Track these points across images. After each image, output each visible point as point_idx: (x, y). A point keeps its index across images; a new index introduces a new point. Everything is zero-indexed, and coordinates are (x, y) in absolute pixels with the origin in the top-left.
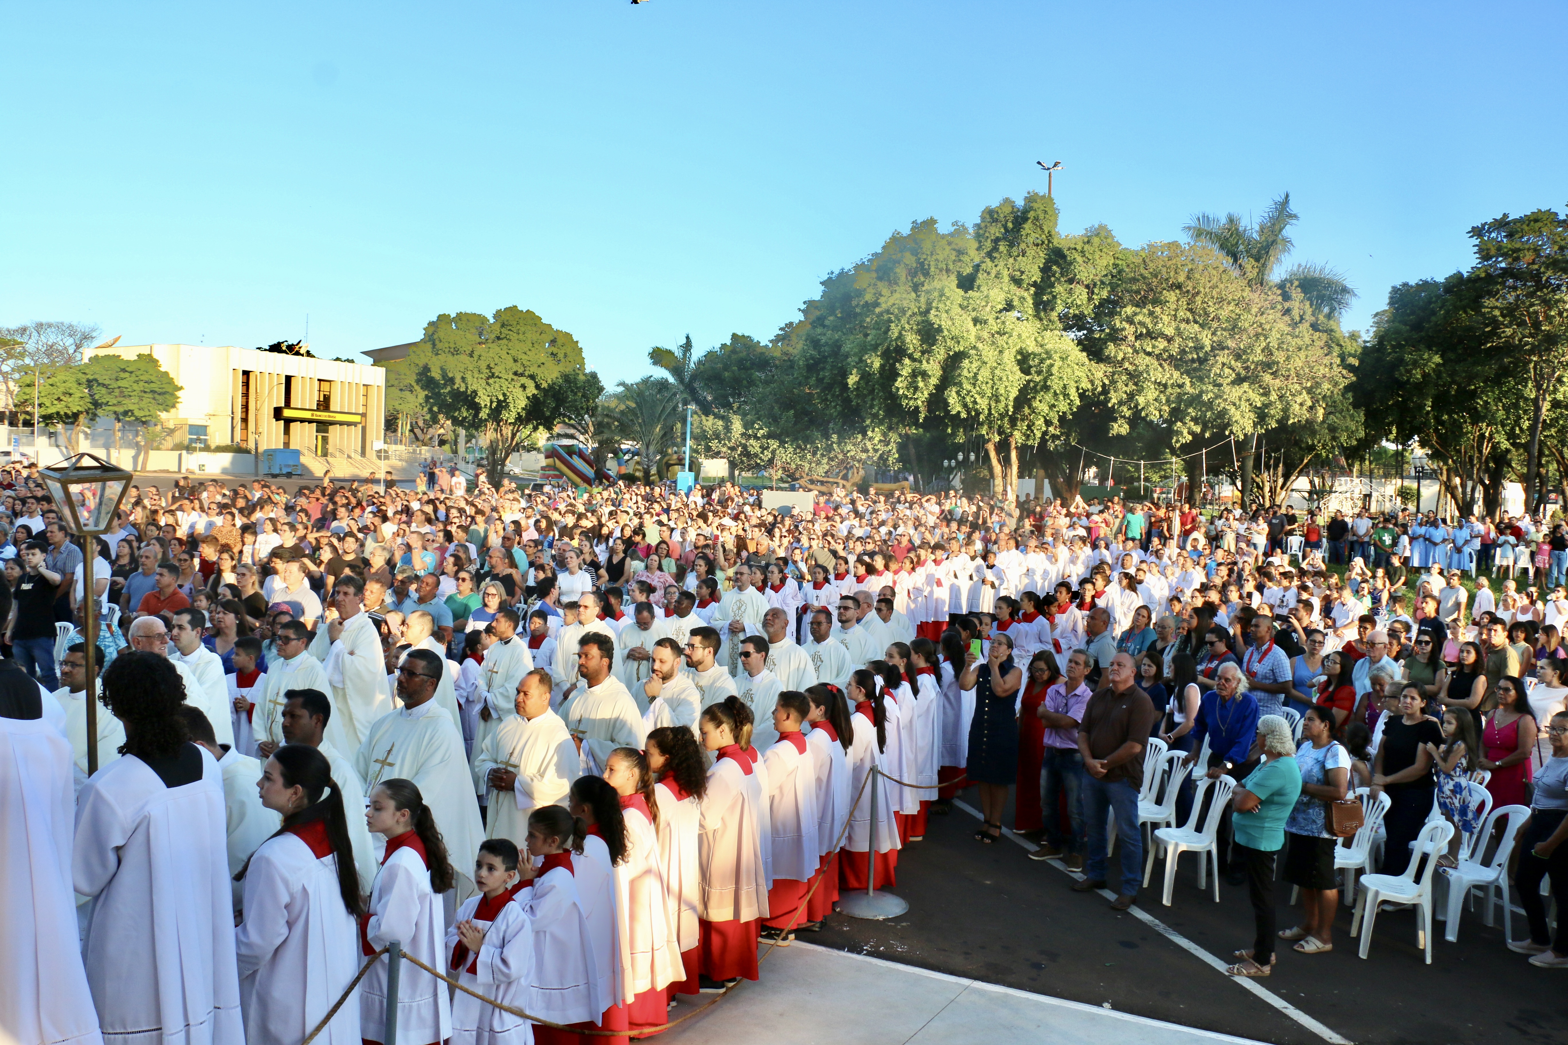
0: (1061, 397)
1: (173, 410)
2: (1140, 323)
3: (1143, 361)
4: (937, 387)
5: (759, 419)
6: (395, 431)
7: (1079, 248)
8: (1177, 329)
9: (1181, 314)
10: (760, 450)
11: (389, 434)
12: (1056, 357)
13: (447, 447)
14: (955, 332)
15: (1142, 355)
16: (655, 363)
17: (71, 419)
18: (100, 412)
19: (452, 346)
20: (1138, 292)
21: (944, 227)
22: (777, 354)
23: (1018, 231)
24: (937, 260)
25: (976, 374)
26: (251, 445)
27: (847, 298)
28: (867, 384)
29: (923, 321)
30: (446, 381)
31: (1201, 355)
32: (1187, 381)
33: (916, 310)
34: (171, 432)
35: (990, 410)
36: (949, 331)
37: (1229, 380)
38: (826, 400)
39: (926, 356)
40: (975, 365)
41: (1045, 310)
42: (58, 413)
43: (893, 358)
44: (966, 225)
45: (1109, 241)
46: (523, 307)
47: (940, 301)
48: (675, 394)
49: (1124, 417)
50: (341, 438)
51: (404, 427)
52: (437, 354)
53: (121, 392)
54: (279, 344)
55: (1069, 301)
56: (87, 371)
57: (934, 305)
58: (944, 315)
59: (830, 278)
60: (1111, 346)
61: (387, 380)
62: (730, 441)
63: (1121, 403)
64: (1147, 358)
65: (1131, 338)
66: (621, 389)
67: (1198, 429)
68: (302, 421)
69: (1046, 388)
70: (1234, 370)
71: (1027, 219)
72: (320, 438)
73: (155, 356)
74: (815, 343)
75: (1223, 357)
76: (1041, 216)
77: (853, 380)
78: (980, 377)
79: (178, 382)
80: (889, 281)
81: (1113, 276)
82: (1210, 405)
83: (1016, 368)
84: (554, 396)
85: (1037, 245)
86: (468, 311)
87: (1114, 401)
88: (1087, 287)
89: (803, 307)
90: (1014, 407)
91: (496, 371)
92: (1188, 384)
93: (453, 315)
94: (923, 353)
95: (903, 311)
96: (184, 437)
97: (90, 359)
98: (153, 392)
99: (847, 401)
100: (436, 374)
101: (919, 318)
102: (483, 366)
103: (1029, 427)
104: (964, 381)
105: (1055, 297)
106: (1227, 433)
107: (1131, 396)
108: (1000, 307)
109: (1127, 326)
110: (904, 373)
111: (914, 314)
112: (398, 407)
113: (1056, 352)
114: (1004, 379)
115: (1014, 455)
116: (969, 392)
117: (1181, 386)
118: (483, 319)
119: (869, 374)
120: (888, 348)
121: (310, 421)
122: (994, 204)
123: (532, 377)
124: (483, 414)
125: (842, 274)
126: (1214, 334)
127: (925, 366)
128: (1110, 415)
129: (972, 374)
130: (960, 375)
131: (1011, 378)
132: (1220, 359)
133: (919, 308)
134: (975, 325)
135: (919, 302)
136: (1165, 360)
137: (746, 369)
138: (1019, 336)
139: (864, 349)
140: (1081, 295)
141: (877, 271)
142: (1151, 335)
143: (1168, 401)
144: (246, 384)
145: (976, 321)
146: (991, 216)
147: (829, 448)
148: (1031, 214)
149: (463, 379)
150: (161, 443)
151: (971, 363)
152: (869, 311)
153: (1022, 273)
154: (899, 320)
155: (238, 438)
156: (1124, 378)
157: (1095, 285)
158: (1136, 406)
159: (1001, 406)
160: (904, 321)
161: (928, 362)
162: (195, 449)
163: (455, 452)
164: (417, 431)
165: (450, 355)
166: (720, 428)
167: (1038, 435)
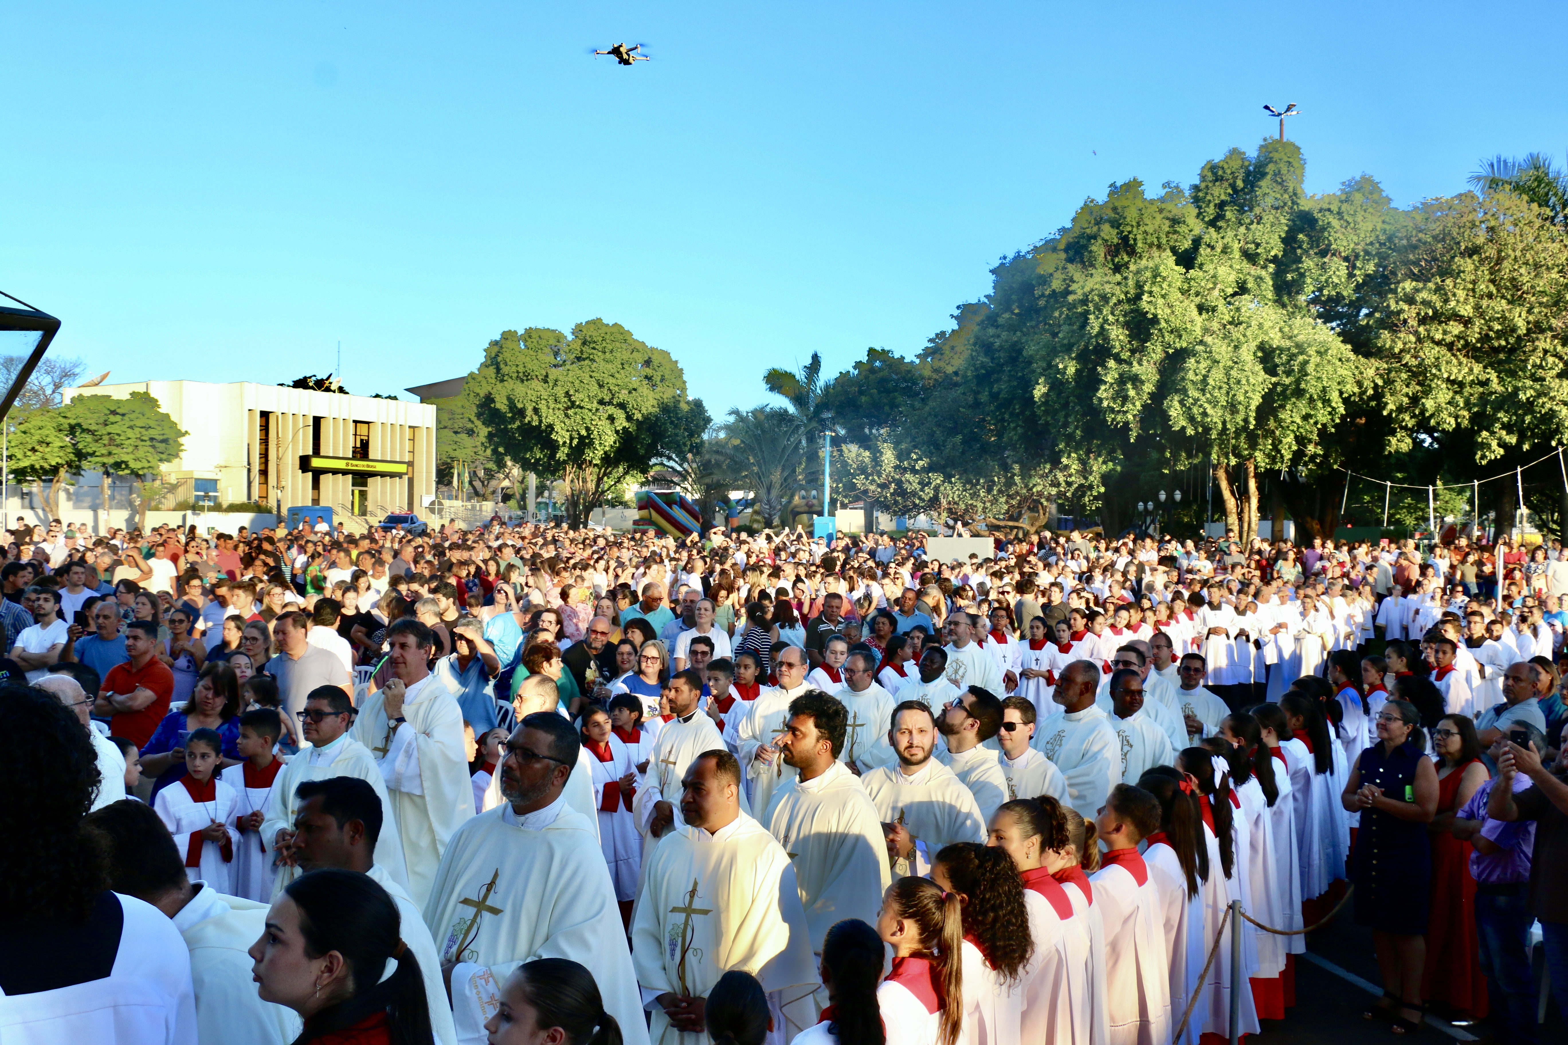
0: (1320, 405)
1: (176, 461)
2: (1425, 303)
3: (1430, 353)
4: (1152, 395)
5: (915, 447)
6: (450, 483)
7: (1335, 208)
8: (1477, 307)
9: (1482, 287)
10: (918, 487)
11: (444, 489)
12: (1312, 351)
13: (512, 503)
14: (1176, 323)
15: (1428, 344)
16: (772, 389)
17: (49, 474)
18: (85, 464)
19: (521, 369)
20: (1416, 263)
21: (1152, 191)
22: (927, 373)
23: (1252, 190)
24: (1145, 232)
25: (1205, 377)
26: (272, 503)
27: (1027, 288)
28: (1059, 395)
29: (1132, 311)
30: (514, 414)
31: (1512, 340)
32: (1493, 376)
33: (1123, 297)
34: (173, 488)
35: (1224, 423)
36: (1167, 321)
37: (1554, 372)
38: (1003, 420)
39: (1137, 355)
40: (1203, 365)
41: (1289, 294)
42: (32, 467)
43: (1092, 361)
44: (1182, 186)
45: (1375, 197)
46: (608, 320)
47: (1154, 283)
48: (798, 427)
49: (1405, 428)
50: (383, 493)
51: (460, 475)
52: (502, 381)
53: (111, 439)
54: (305, 378)
55: (1323, 279)
56: (68, 415)
57: (1146, 288)
58: (1161, 301)
59: (1002, 264)
60: (1385, 334)
61: (438, 421)
62: (879, 476)
63: (1400, 409)
64: (1437, 349)
65: (1413, 323)
66: (732, 419)
67: (1512, 440)
68: (335, 472)
69: (1299, 393)
70: (1561, 358)
71: (1264, 175)
72: (357, 493)
73: (153, 394)
74: (987, 348)
75: (1544, 342)
76: (1284, 170)
77: (1040, 391)
78: (1211, 381)
79: (183, 428)
80: (1082, 262)
81: (1381, 244)
82: (1529, 406)
83: (1259, 367)
84: (649, 429)
85: (1277, 208)
86: (540, 326)
87: (1391, 407)
88: (1346, 259)
89: (957, 312)
90: (1256, 419)
91: (577, 398)
92: (1496, 380)
93: (521, 332)
94: (1133, 352)
95: (1105, 298)
96: (189, 494)
97: (73, 400)
98: (152, 439)
99: (1032, 420)
100: (501, 404)
101: (1127, 307)
102: (560, 392)
103: (1275, 448)
104: (1189, 386)
105: (1302, 275)
106: (1554, 443)
107: (1415, 400)
108: (1230, 291)
109: (1406, 307)
110: (1109, 379)
111: (1120, 302)
112: (453, 454)
113: (1309, 345)
114: (1244, 381)
115: (1252, 484)
116: (1196, 400)
117: (1485, 383)
118: (559, 337)
119: (1062, 383)
120: (1086, 346)
121: (344, 472)
122: (1218, 157)
123: (622, 406)
124: (561, 455)
125: (1018, 256)
126: (1529, 311)
127: (1136, 368)
128: (1387, 426)
129: (1200, 377)
130: (1183, 379)
131: (1252, 381)
132: (1541, 345)
133: (1126, 293)
134: (1200, 314)
135: (1126, 285)
136: (1459, 350)
137: (888, 392)
138: (1260, 326)
139: (1053, 352)
140: (1338, 270)
141: (1066, 250)
142: (1438, 317)
143: (1467, 403)
144: (265, 428)
145: (1201, 308)
146: (1215, 174)
147: (1010, 483)
148: (1270, 169)
149: (536, 411)
150: (160, 502)
151: (1198, 362)
152: (1056, 301)
153: (1258, 245)
154: (1101, 311)
155: (255, 496)
156: (1404, 376)
157: (1357, 257)
158: (1422, 412)
159: (1239, 419)
160: (1106, 311)
161: (1140, 363)
162: (202, 509)
163: (523, 508)
164: (477, 484)
165: (518, 382)
166: (867, 460)
167: (1288, 456)
